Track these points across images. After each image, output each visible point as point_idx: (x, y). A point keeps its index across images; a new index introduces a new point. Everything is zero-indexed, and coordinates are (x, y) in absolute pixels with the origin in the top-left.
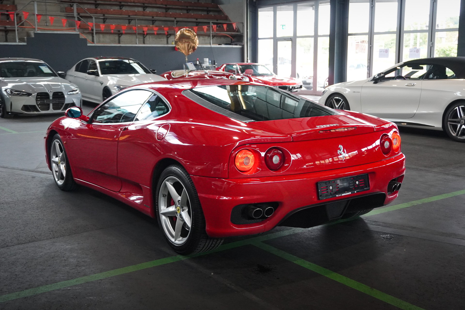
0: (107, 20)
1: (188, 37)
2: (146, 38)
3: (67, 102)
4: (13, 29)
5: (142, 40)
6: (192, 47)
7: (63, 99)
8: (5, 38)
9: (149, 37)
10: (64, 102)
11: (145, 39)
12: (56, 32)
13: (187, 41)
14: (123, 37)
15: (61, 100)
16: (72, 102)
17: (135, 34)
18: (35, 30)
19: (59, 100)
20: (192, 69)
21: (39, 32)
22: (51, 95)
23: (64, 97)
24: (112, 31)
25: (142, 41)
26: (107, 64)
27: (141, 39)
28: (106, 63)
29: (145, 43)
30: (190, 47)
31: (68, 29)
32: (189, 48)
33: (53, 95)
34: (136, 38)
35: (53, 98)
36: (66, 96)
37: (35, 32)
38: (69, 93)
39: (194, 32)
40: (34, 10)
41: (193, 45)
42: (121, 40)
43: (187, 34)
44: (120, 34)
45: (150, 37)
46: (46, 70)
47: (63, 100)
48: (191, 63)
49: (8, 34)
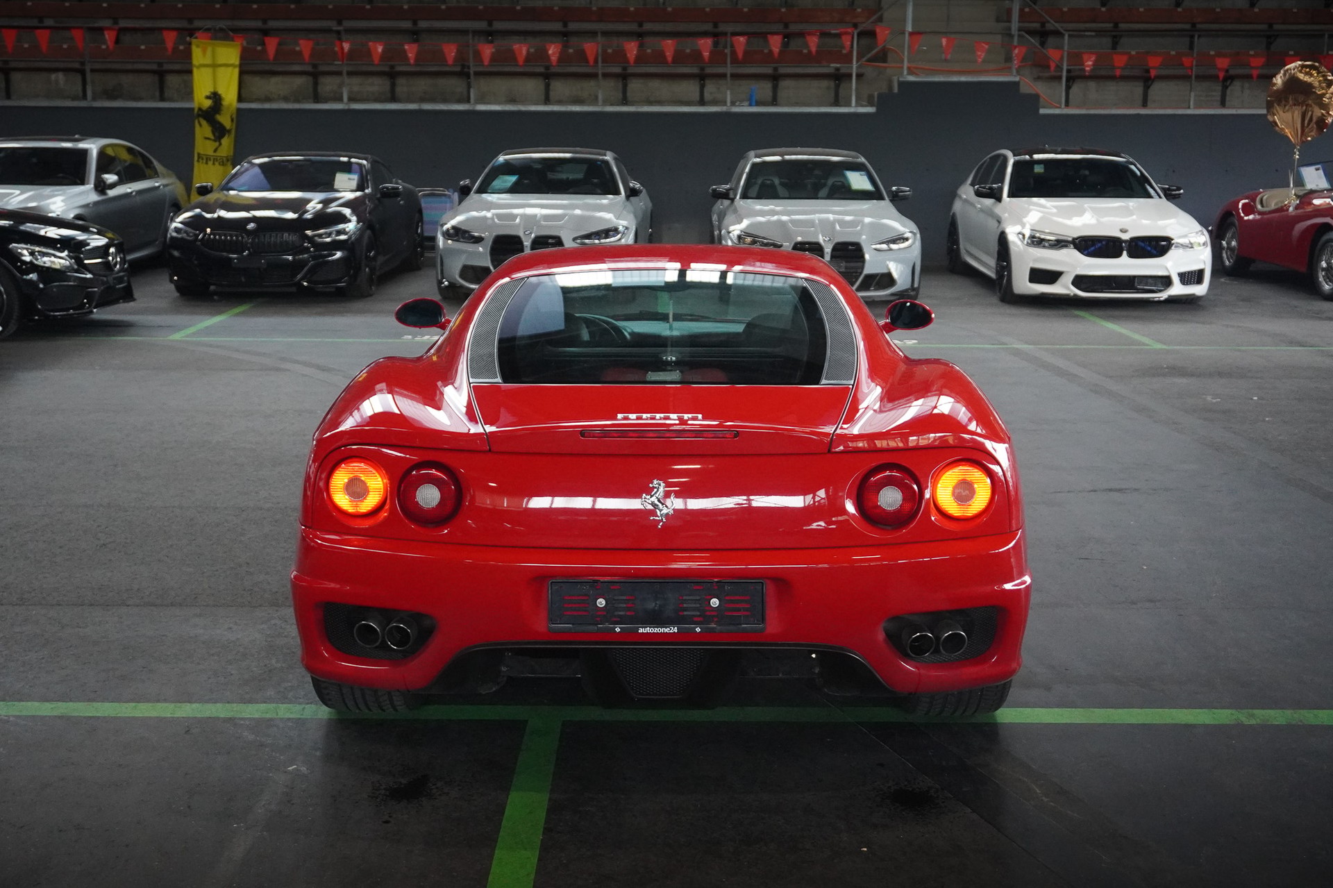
0: (1124, 40)
1: (1307, 89)
2: (1229, 88)
3: (868, 269)
4: (849, 71)
5: (1217, 94)
6: (1315, 119)
7: (860, 262)
8: (833, 94)
9: (1242, 87)
10: (863, 268)
11: (1228, 92)
12: (955, 79)
13: (1301, 98)
14: (1157, 89)
15: (852, 265)
16: (885, 271)
17: (1186, 78)
18: (902, 74)
19: (848, 265)
20: (1317, 185)
21: (911, 78)
22: (828, 250)
23: (863, 257)
24: (1118, 73)
25: (1219, 98)
26: (1038, 169)
27: (1214, 94)
28: (1036, 166)
29: (1227, 103)
30: (1311, 119)
31: (999, 69)
32: (1306, 122)
33: (834, 249)
34: (1191, 91)
35: (832, 257)
36: (867, 257)
37: (901, 79)
38: (878, 246)
39: (1329, 74)
40: (904, 20)
41: (1320, 115)
42: (1149, 98)
43: (1307, 79)
44: (1147, 81)
45: (1247, 85)
46: (858, 181)
47: (859, 264)
48: (1317, 169)
49: (841, 86)
